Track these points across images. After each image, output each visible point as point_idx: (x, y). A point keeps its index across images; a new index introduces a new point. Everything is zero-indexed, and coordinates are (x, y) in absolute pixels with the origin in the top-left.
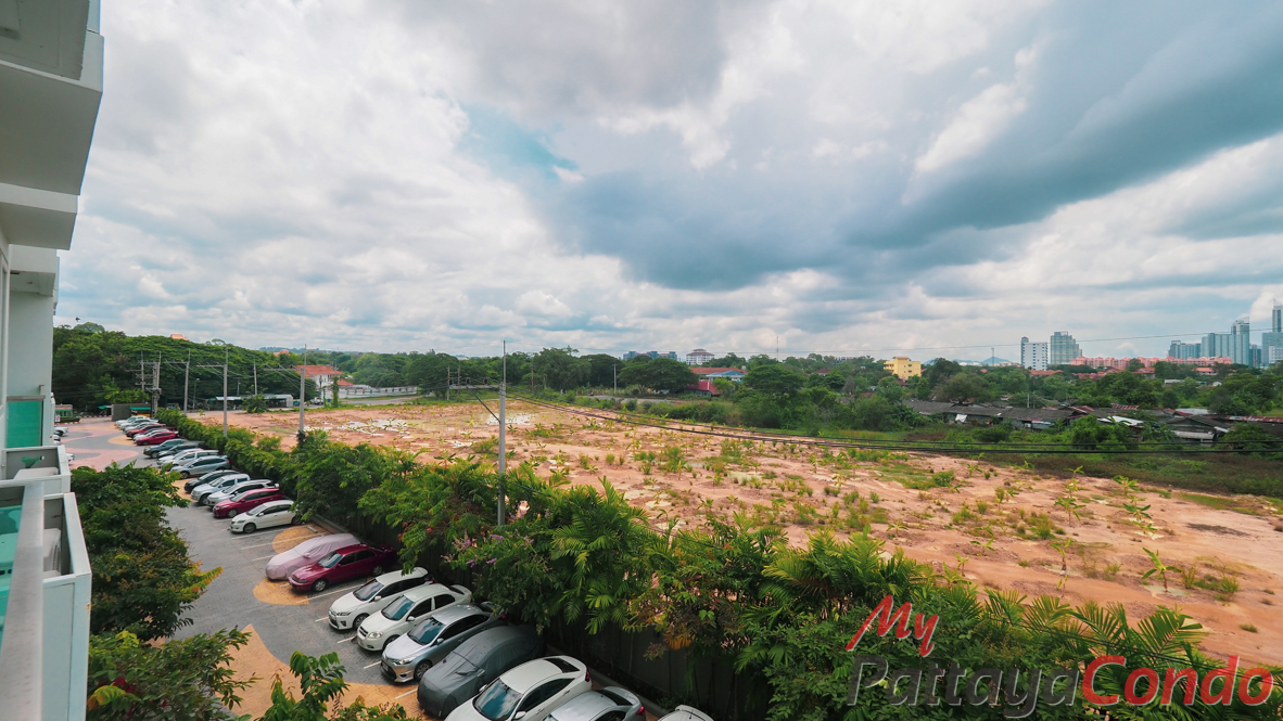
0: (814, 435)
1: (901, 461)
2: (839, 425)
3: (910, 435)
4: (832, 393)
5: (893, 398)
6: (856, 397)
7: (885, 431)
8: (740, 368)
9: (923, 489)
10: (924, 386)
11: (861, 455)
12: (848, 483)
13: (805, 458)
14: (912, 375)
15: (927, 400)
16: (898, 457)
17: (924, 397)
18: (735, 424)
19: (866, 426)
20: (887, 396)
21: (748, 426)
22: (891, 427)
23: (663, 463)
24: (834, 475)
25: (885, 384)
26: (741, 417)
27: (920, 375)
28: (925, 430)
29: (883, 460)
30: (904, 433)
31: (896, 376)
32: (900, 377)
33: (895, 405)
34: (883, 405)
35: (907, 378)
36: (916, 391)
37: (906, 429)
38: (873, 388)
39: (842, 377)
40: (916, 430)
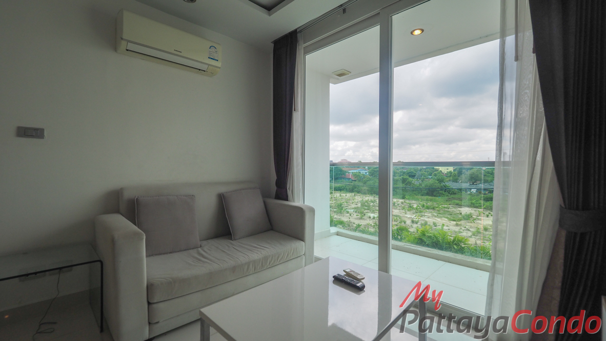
0: (403, 198)
1: (446, 209)
2: (415, 194)
3: (449, 198)
4: (410, 179)
5: (441, 181)
6: (422, 181)
7: (437, 196)
8: (365, 168)
9: (458, 221)
10: (455, 176)
11: (427, 207)
12: (422, 218)
13: (400, 208)
14: (448, 171)
15: (457, 182)
16: (445, 208)
17: (456, 181)
18: (365, 193)
19: (428, 194)
20: (438, 180)
21: (372, 194)
22: (440, 195)
23: (335, 210)
24: (415, 215)
25: (435, 175)
26: (368, 190)
27: (452, 171)
28: (456, 196)
29: (437, 209)
30: (446, 197)
31: (441, 171)
32: (443, 172)
33: (442, 184)
34: (436, 184)
35: (446, 172)
36: (451, 178)
37: (447, 196)
38: (430, 177)
39: (414, 172)
40: (452, 196)
